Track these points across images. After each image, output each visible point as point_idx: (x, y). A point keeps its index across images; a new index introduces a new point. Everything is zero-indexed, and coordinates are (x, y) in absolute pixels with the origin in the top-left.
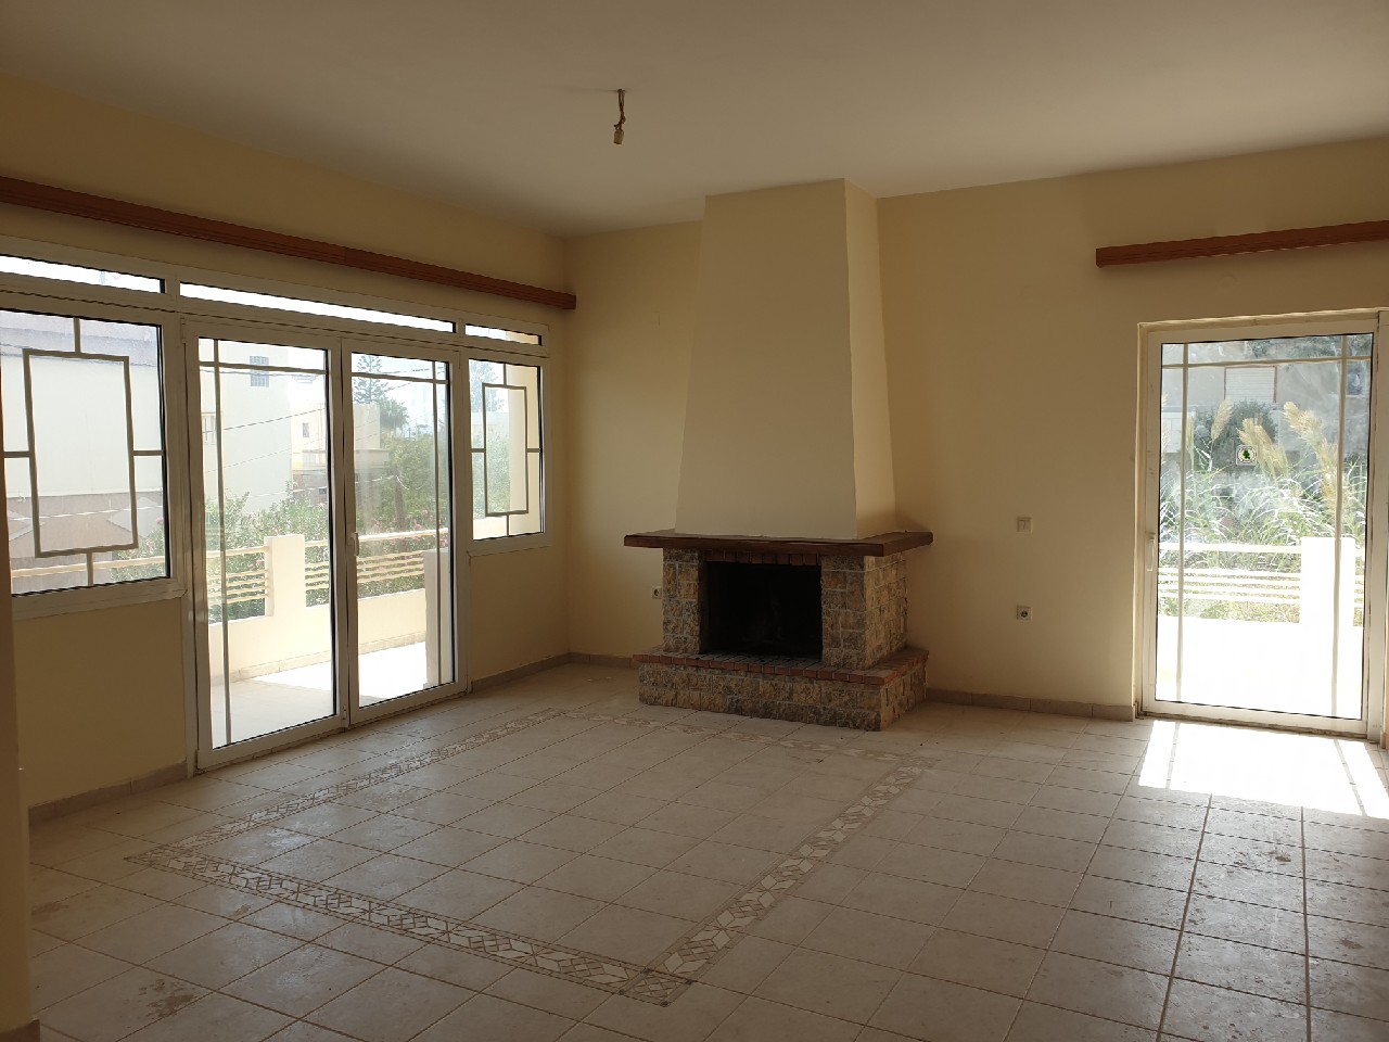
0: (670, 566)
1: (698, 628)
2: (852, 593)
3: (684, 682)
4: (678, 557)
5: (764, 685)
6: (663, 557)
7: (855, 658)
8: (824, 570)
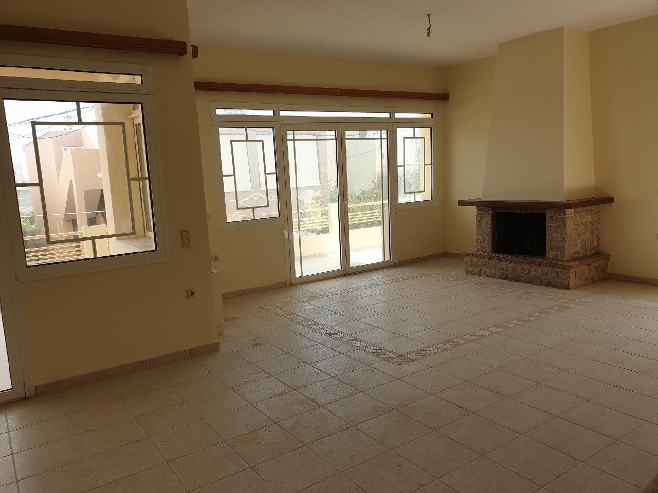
0: (479, 214)
1: (491, 241)
2: (560, 226)
3: (483, 265)
4: (483, 210)
5: (518, 267)
6: (476, 210)
7: (560, 257)
8: (547, 216)
